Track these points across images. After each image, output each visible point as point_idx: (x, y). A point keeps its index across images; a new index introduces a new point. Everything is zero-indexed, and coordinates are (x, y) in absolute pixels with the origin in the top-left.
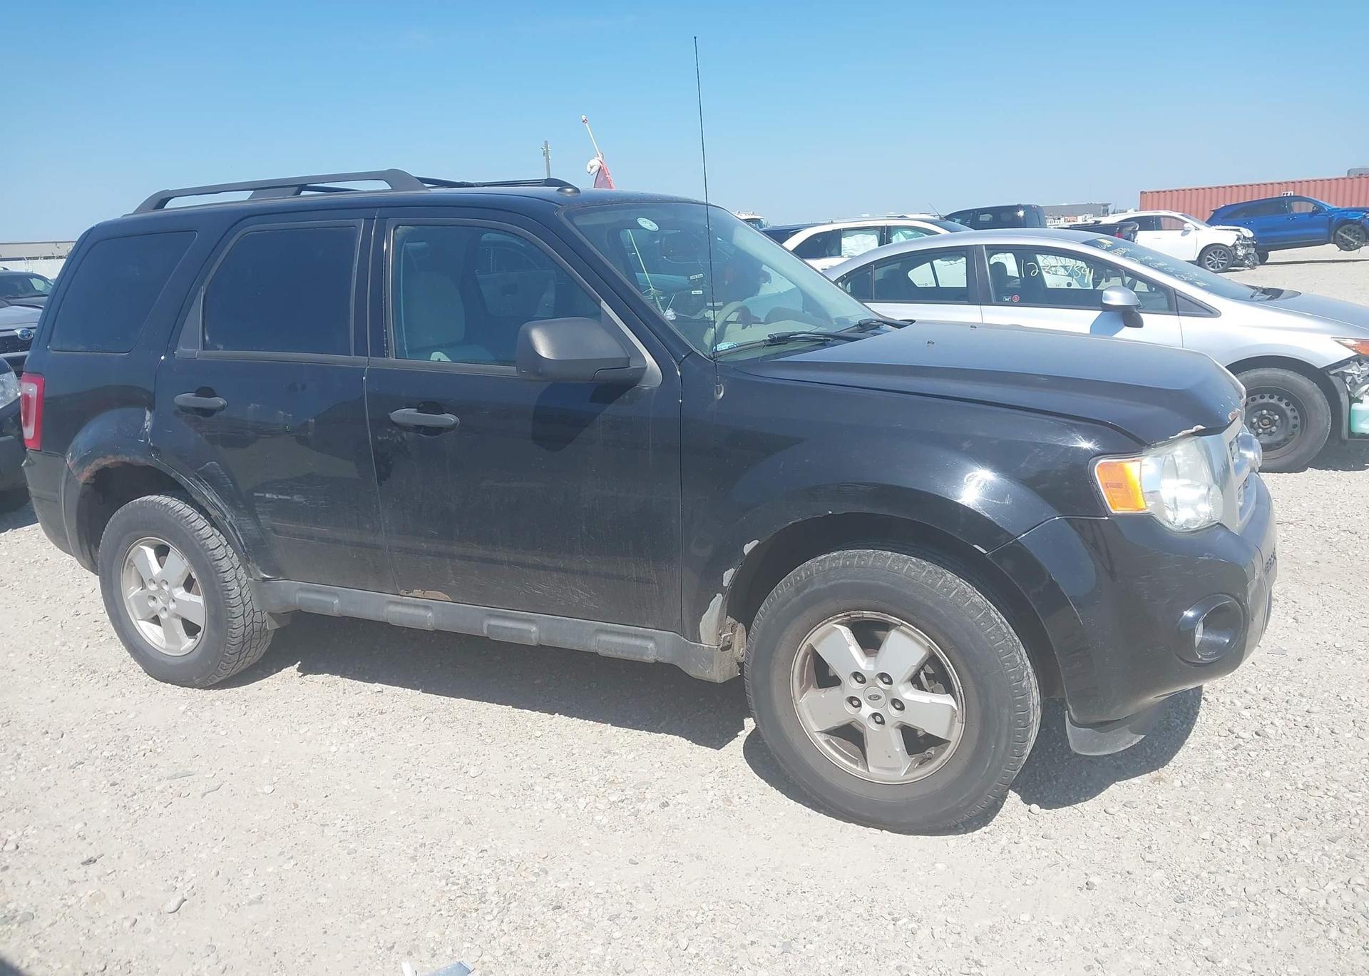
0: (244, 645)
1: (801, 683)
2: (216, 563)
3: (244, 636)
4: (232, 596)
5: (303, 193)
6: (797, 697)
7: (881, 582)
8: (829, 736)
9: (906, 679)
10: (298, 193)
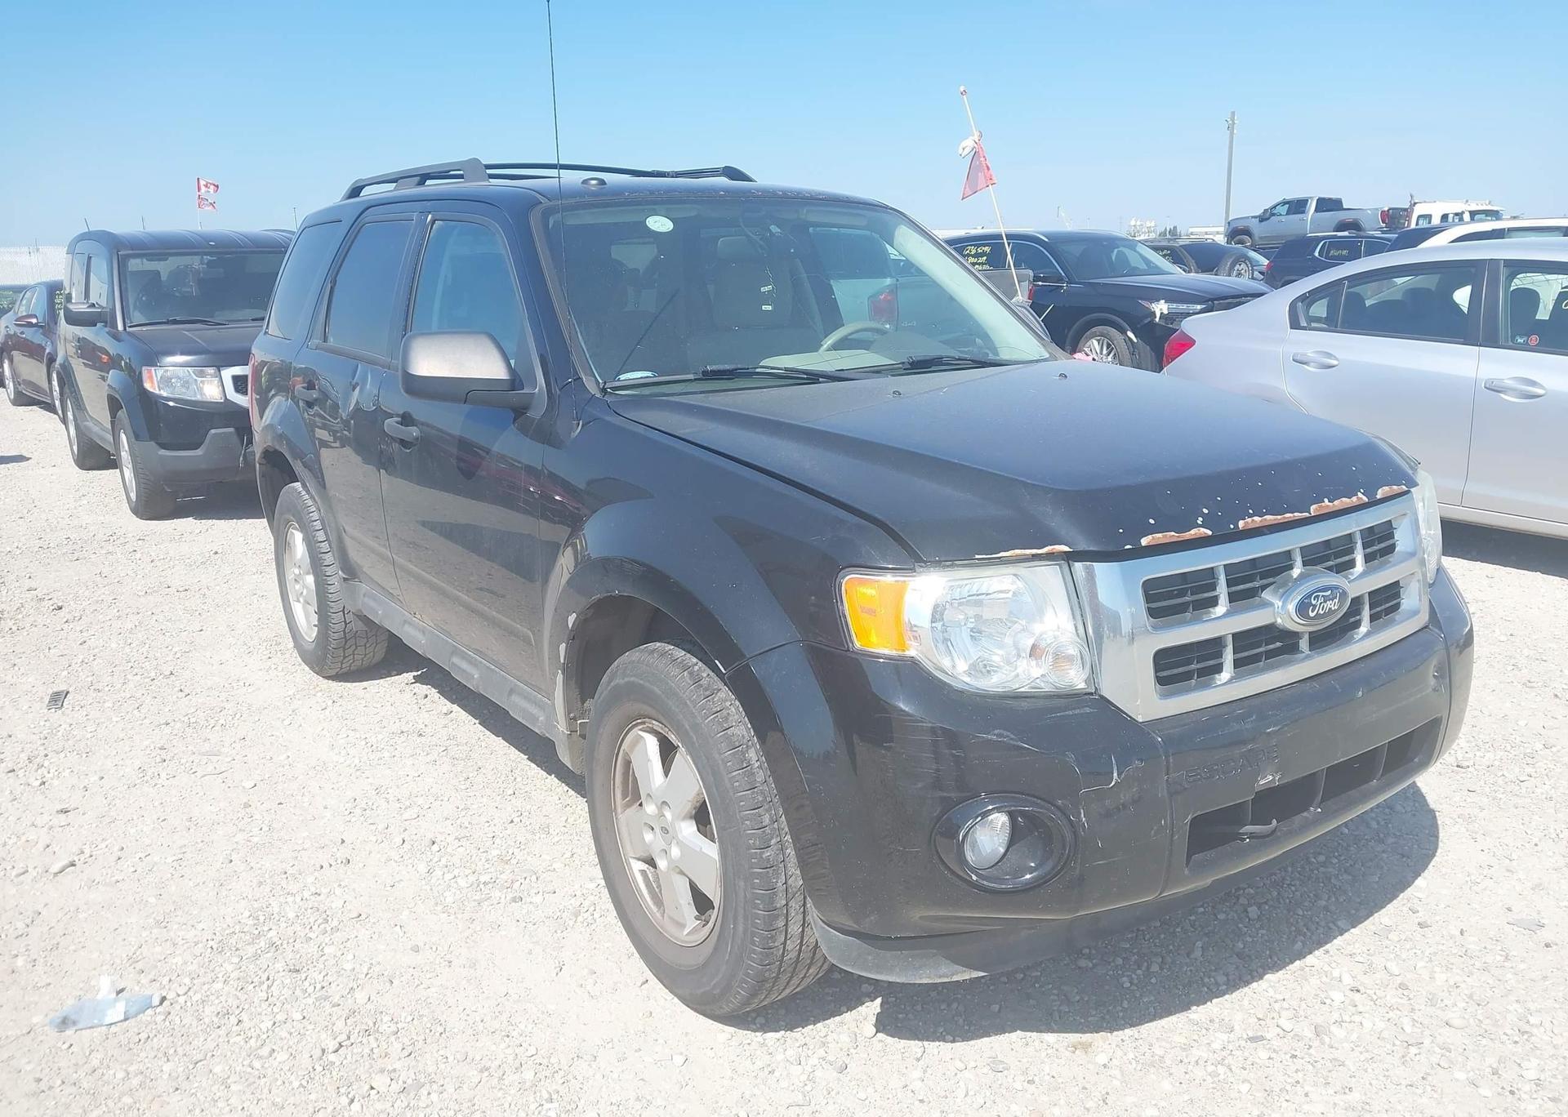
0: (346, 642)
1: (625, 796)
2: (321, 555)
3: (345, 633)
4: (332, 591)
5: (428, 182)
6: (619, 810)
7: (655, 688)
8: (647, 866)
9: (683, 815)
10: (422, 183)
